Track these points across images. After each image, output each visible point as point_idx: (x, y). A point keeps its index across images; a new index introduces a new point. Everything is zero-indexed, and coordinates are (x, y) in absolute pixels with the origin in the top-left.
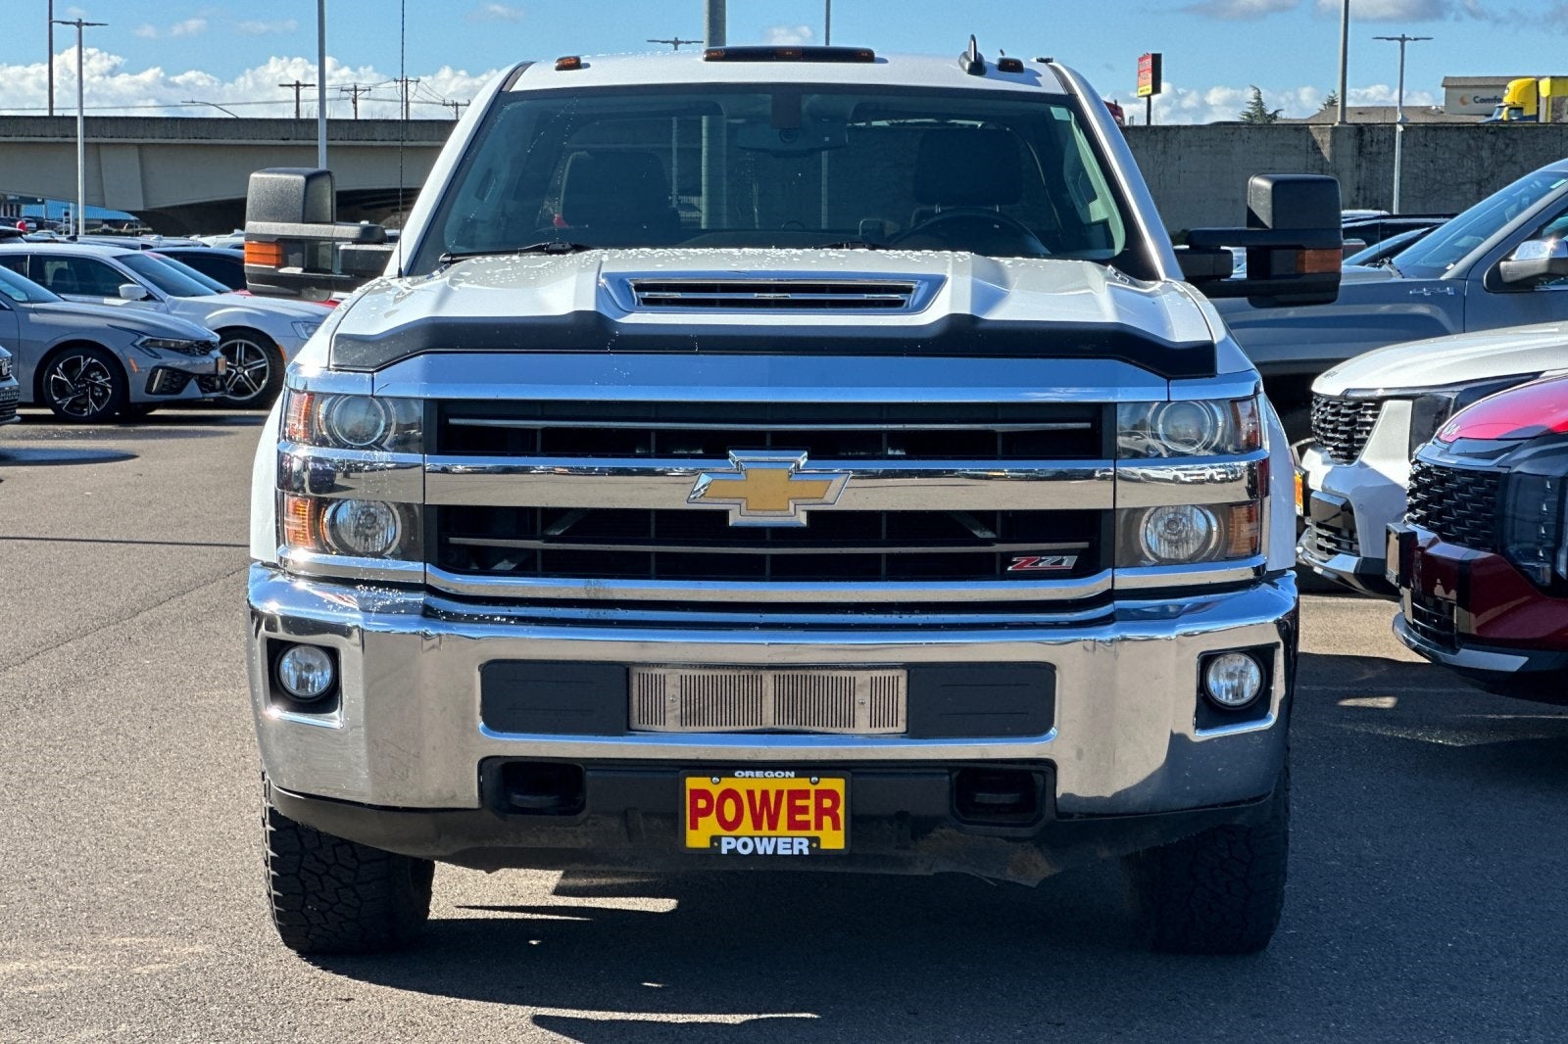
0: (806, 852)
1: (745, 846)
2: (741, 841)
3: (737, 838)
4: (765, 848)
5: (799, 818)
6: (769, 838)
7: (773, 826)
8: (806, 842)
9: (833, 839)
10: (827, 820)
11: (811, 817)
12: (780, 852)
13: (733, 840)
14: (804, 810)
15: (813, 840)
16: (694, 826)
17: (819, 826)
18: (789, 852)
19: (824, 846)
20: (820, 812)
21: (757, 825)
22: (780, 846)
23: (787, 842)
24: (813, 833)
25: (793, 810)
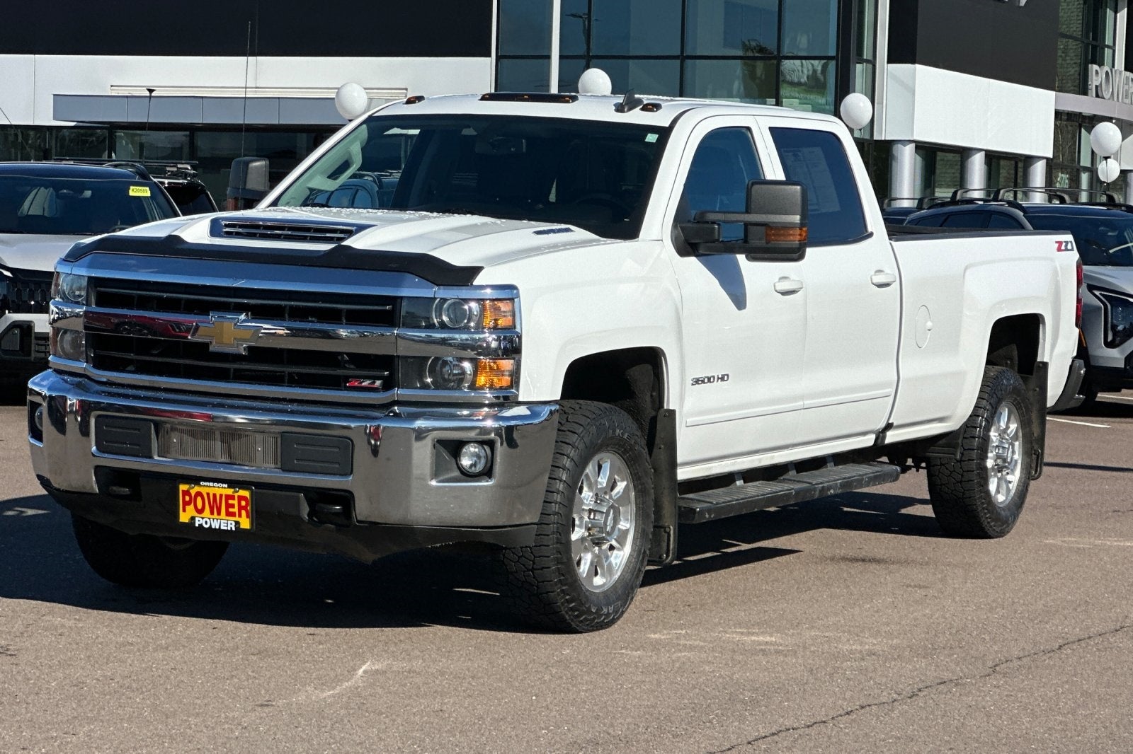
0: (234, 529)
1: (206, 523)
2: (205, 520)
3: (203, 518)
4: (215, 525)
5: (231, 510)
6: (217, 520)
7: (219, 513)
8: (234, 524)
9: (245, 524)
10: (244, 513)
11: (236, 510)
12: (222, 528)
13: (201, 519)
14: (233, 506)
15: (237, 523)
16: (184, 510)
17: (240, 516)
18: (226, 528)
19: (242, 527)
20: (241, 508)
21: (212, 513)
22: (222, 525)
23: (226, 524)
24: (237, 519)
25: (228, 506)
